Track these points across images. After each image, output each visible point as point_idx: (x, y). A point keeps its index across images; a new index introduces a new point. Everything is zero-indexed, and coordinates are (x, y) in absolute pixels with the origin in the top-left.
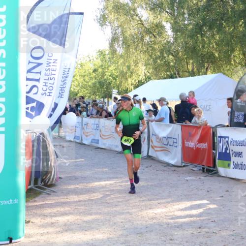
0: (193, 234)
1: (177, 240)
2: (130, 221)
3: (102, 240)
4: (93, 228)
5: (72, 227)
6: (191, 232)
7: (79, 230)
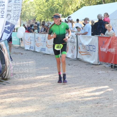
0: (92, 107)
1: (80, 111)
2: (53, 100)
3: (32, 112)
4: (28, 105)
5: (14, 105)
6: (91, 106)
7: (18, 107)
